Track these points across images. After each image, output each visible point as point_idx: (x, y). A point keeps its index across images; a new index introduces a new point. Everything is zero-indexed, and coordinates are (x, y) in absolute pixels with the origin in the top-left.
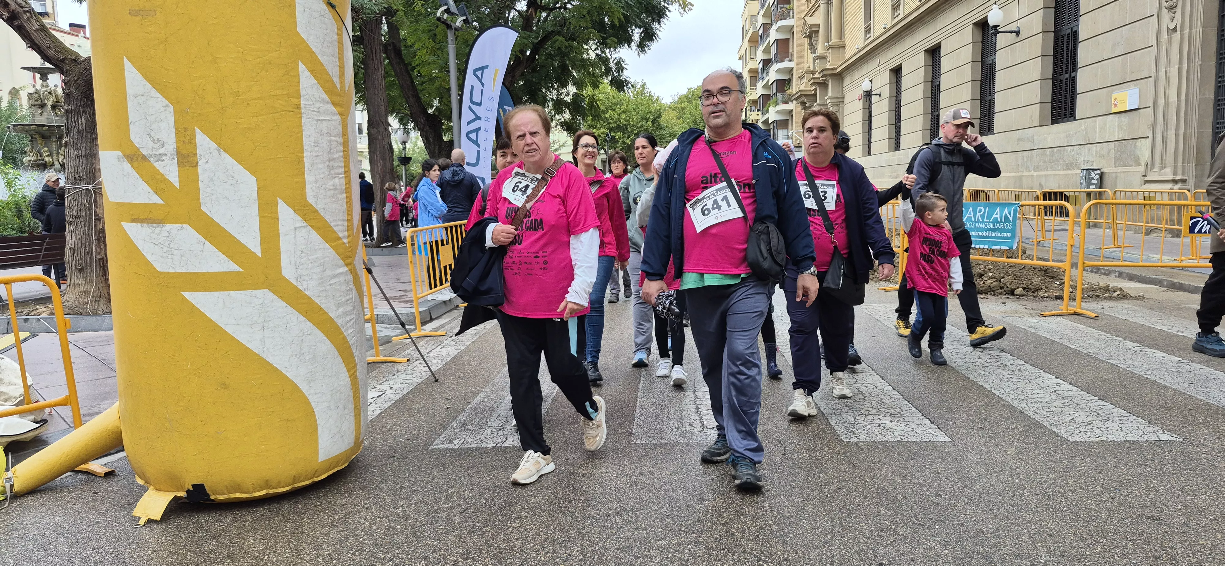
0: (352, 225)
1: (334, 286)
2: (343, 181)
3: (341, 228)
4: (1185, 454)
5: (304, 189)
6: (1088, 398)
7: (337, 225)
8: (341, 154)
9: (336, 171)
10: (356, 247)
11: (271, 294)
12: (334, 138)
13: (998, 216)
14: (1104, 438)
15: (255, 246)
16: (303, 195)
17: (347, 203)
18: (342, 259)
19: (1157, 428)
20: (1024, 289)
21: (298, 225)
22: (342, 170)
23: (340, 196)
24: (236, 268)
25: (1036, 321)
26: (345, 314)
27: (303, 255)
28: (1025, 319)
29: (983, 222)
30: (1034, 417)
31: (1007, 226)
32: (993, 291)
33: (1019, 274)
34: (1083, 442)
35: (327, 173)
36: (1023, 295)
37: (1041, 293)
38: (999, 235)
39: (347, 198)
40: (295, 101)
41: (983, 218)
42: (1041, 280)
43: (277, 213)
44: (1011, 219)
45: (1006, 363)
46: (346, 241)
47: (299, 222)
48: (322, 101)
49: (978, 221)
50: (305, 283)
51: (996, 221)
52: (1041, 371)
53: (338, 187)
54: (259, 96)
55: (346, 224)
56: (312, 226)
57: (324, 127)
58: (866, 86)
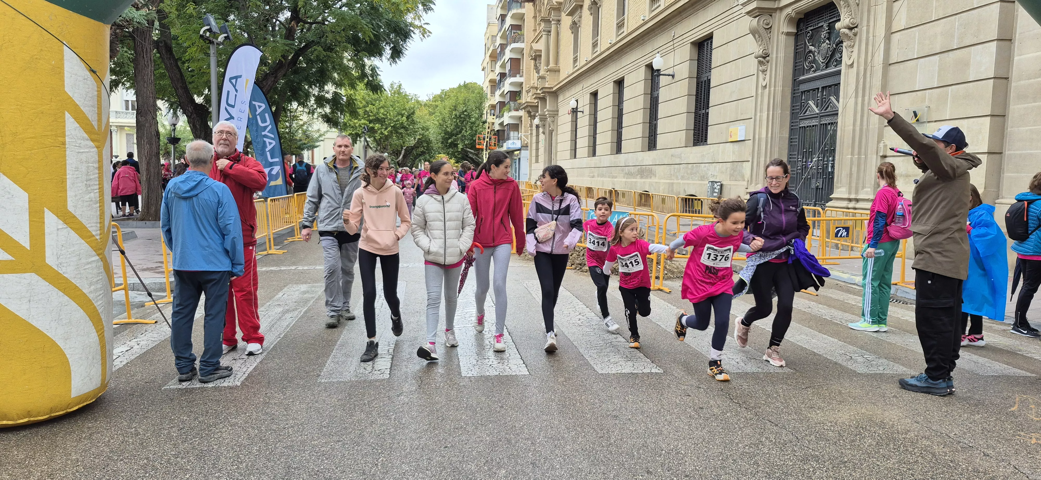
0: (104, 226)
1: (87, 270)
2: (97, 194)
3: (94, 228)
5: (66, 201)
7: (92, 227)
8: (97, 175)
9: (92, 188)
10: (107, 241)
11: (37, 276)
12: (91, 165)
15: (24, 241)
16: (65, 206)
17: (100, 210)
18: (94, 251)
19: (654, 366)
21: (60, 227)
22: (98, 187)
23: (95, 206)
24: (8, 257)
26: (96, 290)
27: (63, 248)
34: (605, 374)
35: (85, 189)
39: (100, 206)
40: (61, 139)
43: (43, 218)
46: (98, 237)
47: (61, 224)
48: (84, 139)
50: (64, 268)
53: (94, 199)
54: (33, 136)
55: (99, 225)
56: (71, 228)
57: (84, 157)
58: (573, 104)
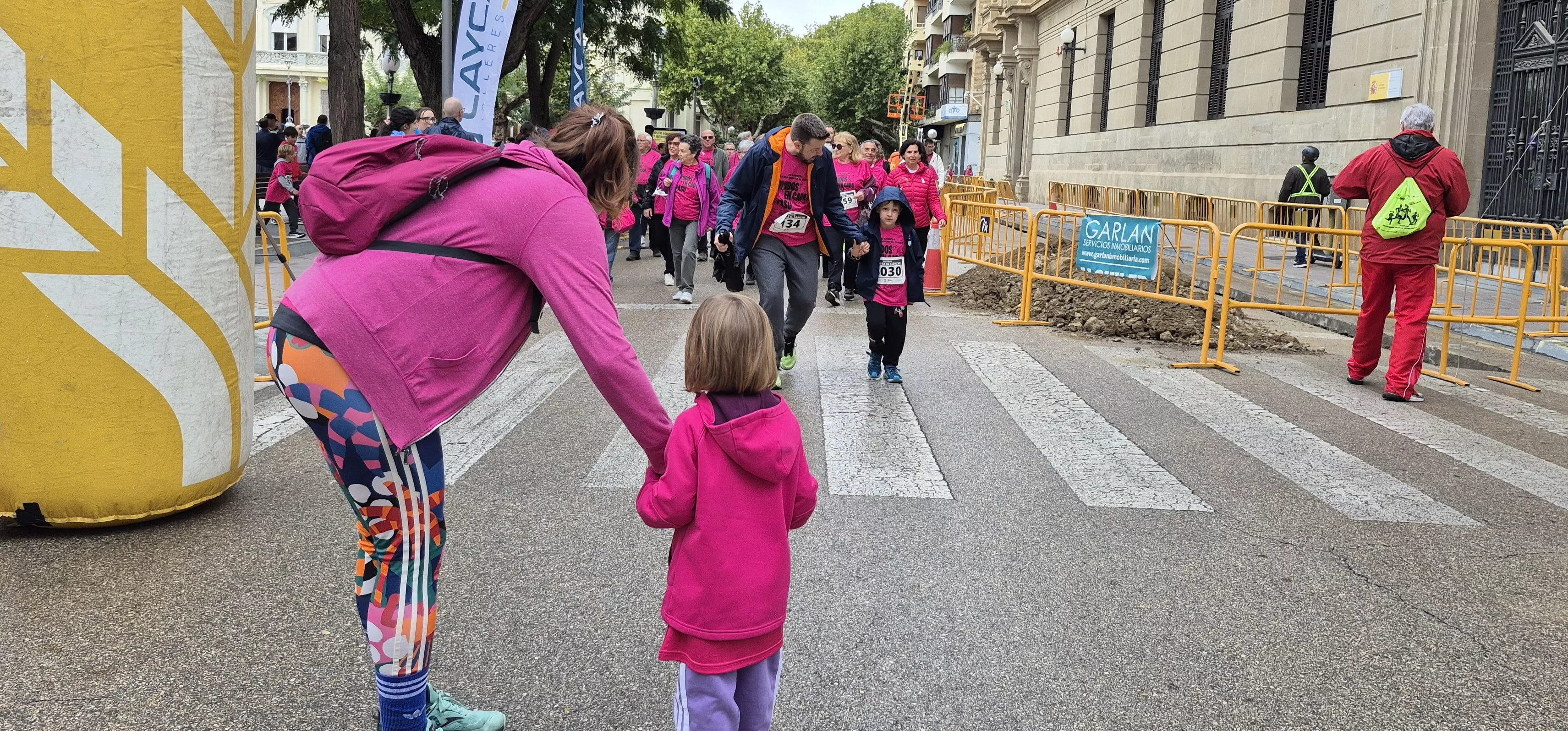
0: (244, 203)
1: (213, 276)
2: (232, 150)
3: (226, 206)
4: (1204, 525)
5: (180, 157)
6: (1146, 463)
7: (221, 203)
8: (232, 117)
9: (223, 138)
11: (132, 281)
12: (222, 99)
13: (1136, 236)
14: (1126, 505)
15: (114, 222)
16: (179, 166)
17: (235, 177)
18: (225, 244)
19: (1196, 497)
20: (1173, 333)
21: (170, 201)
22: (232, 137)
23: (227, 168)
24: (89, 247)
25: (1159, 373)
26: (226, 311)
27: (175, 237)
28: (1147, 370)
29: (1119, 242)
30: (1066, 479)
31: (1146, 249)
32: (1136, 333)
33: (1170, 313)
34: (1099, 508)
35: (212, 140)
36: (1171, 341)
37: (1193, 340)
38: (1136, 260)
39: (236, 170)
40: (174, 53)
41: (1119, 238)
42: (1198, 322)
43: (145, 185)
44: (1150, 240)
45: (1083, 420)
46: (231, 222)
47: (171, 196)
48: (210, 54)
49: (1114, 241)
50: (175, 271)
51: (1133, 243)
52: (1117, 431)
53: (225, 158)
54: (131, 46)
55: (233, 202)
56: (188, 203)
57: (210, 85)
58: (1067, 35)
